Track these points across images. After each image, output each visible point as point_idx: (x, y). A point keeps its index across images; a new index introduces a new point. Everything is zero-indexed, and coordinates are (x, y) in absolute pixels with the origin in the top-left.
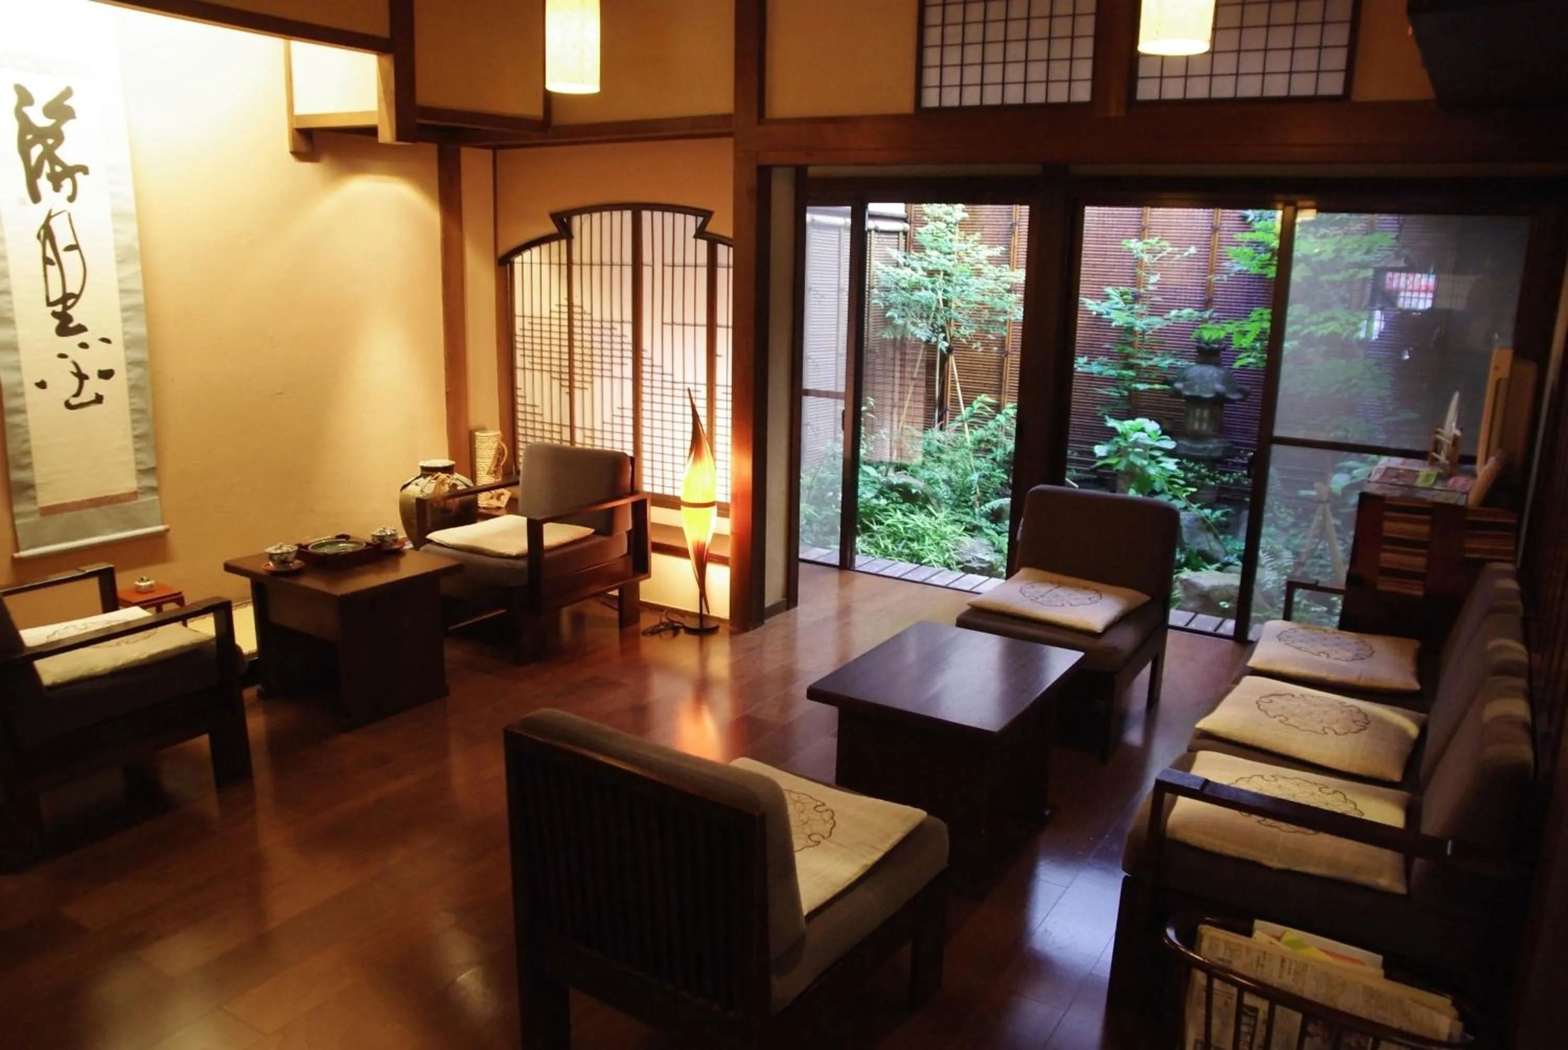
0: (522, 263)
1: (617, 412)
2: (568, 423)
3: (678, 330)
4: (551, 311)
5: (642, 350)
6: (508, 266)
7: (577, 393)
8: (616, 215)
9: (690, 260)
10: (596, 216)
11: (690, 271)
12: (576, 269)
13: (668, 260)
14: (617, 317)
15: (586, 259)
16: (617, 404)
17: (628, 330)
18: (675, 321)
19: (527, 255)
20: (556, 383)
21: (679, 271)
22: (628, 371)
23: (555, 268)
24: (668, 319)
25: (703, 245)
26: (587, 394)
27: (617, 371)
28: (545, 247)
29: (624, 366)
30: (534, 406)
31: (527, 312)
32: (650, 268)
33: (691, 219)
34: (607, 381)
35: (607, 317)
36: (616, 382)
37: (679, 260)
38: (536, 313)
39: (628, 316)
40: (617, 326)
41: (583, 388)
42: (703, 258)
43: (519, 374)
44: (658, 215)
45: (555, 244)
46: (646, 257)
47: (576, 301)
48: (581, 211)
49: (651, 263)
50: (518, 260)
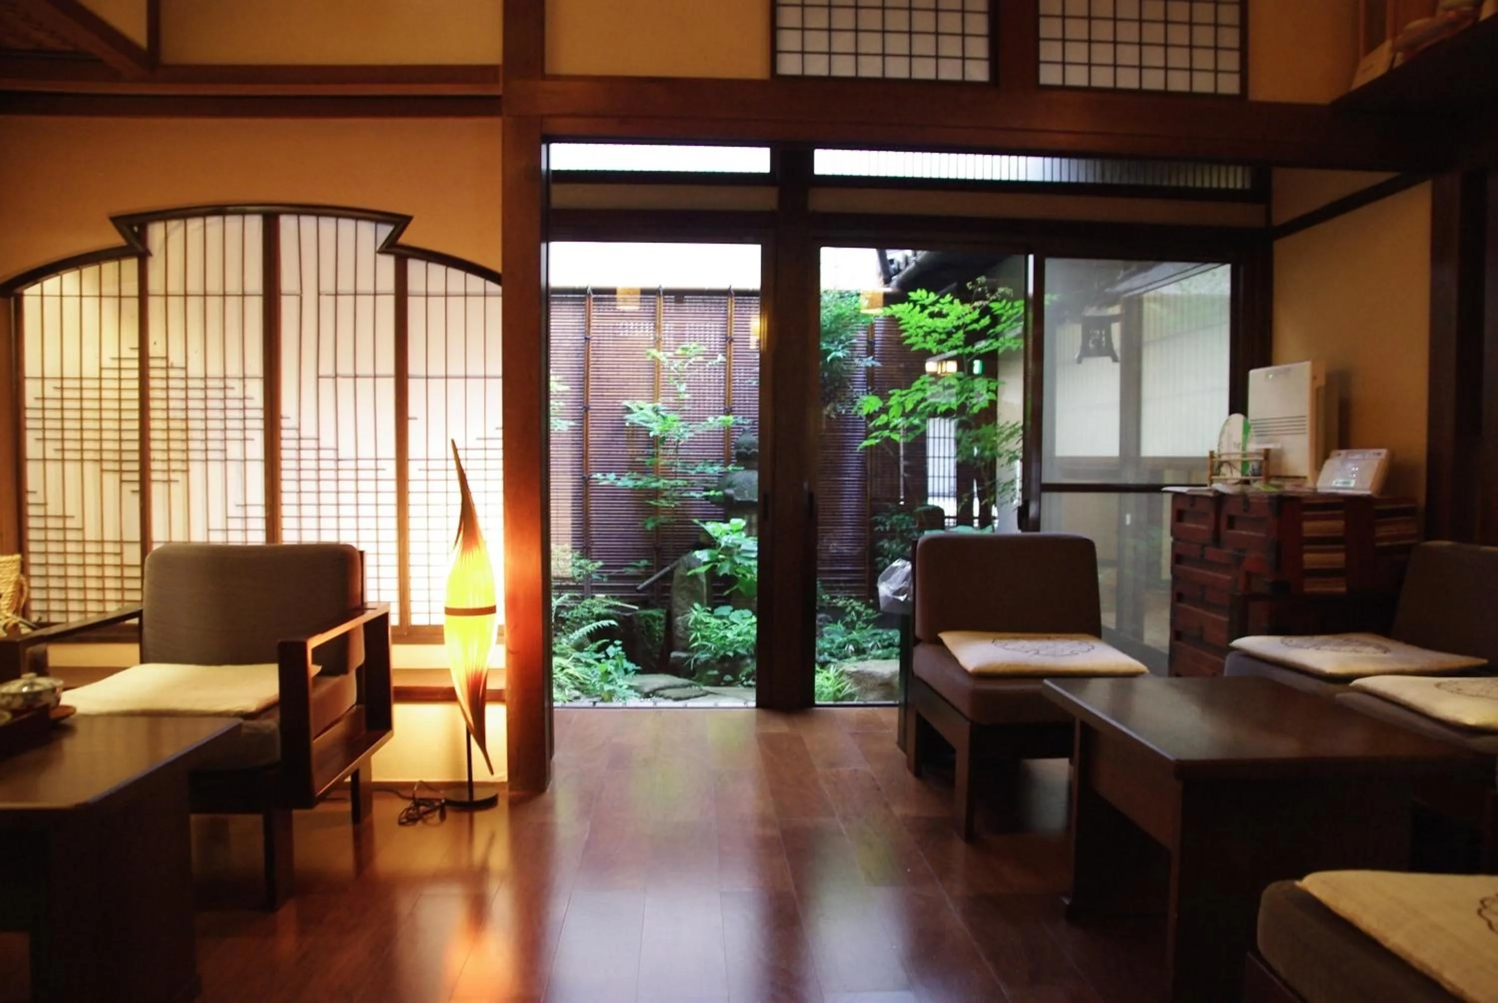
0: (42, 296)
1: (233, 511)
2: (137, 537)
3: (345, 385)
4: (101, 369)
5: (281, 417)
6: (12, 300)
7: (157, 492)
8: (233, 223)
9: (365, 285)
10: (195, 224)
11: (365, 303)
12: (155, 305)
13: (327, 285)
14: (234, 369)
15: (175, 286)
16: (235, 497)
17: (256, 390)
18: (340, 371)
19: (51, 284)
20: (111, 480)
21: (346, 302)
22: (257, 448)
23: (110, 305)
24: (326, 368)
25: (388, 263)
26: (177, 490)
27: (235, 450)
28: (90, 272)
29: (248, 442)
30: (64, 517)
31: (52, 370)
32: (296, 299)
33: (366, 229)
34: (215, 469)
35: (215, 369)
36: (234, 469)
37: (346, 285)
38: (71, 370)
39: (255, 365)
40: (236, 384)
41: (169, 481)
42: (387, 281)
43: (33, 473)
44: (308, 222)
45: (109, 268)
46: (288, 281)
47: (155, 349)
48: (165, 215)
49: (298, 292)
50: (31, 293)
